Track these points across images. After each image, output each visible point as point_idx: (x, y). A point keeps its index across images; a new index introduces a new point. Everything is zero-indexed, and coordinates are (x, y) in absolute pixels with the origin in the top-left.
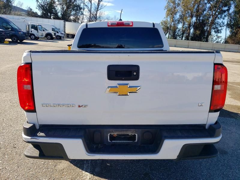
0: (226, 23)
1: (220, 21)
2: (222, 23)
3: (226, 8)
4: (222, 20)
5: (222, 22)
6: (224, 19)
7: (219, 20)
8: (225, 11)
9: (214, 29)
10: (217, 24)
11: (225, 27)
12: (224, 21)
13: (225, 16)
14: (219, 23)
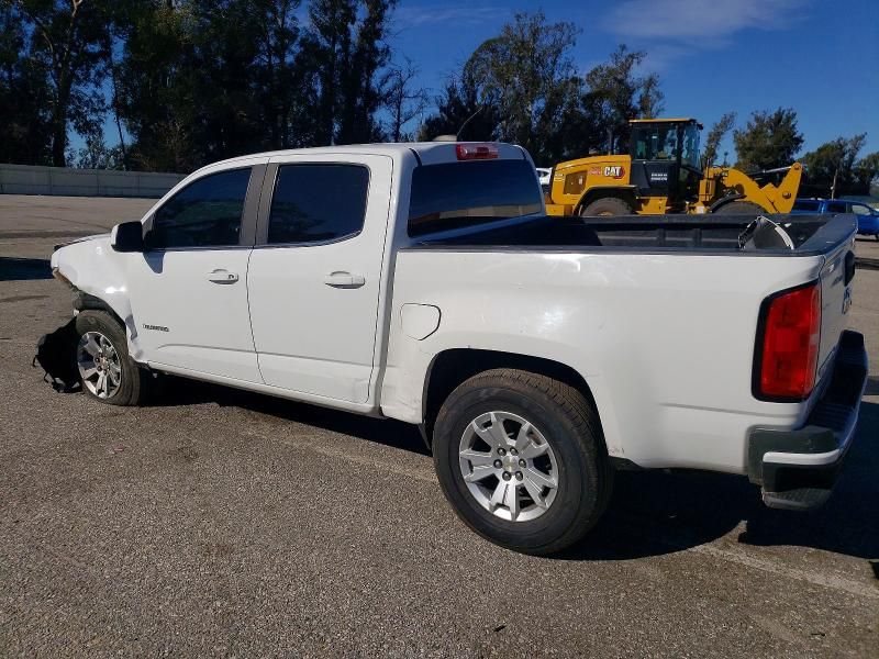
0: (108, 102)
1: (87, 90)
2: (94, 100)
3: (95, 48)
4: (92, 86)
5: (95, 94)
6: (98, 84)
7: (81, 88)
8: (94, 58)
9: (73, 118)
10: (80, 99)
11: (111, 116)
12: (99, 92)
13: (99, 74)
14: (87, 99)
